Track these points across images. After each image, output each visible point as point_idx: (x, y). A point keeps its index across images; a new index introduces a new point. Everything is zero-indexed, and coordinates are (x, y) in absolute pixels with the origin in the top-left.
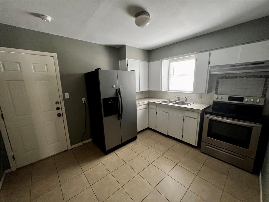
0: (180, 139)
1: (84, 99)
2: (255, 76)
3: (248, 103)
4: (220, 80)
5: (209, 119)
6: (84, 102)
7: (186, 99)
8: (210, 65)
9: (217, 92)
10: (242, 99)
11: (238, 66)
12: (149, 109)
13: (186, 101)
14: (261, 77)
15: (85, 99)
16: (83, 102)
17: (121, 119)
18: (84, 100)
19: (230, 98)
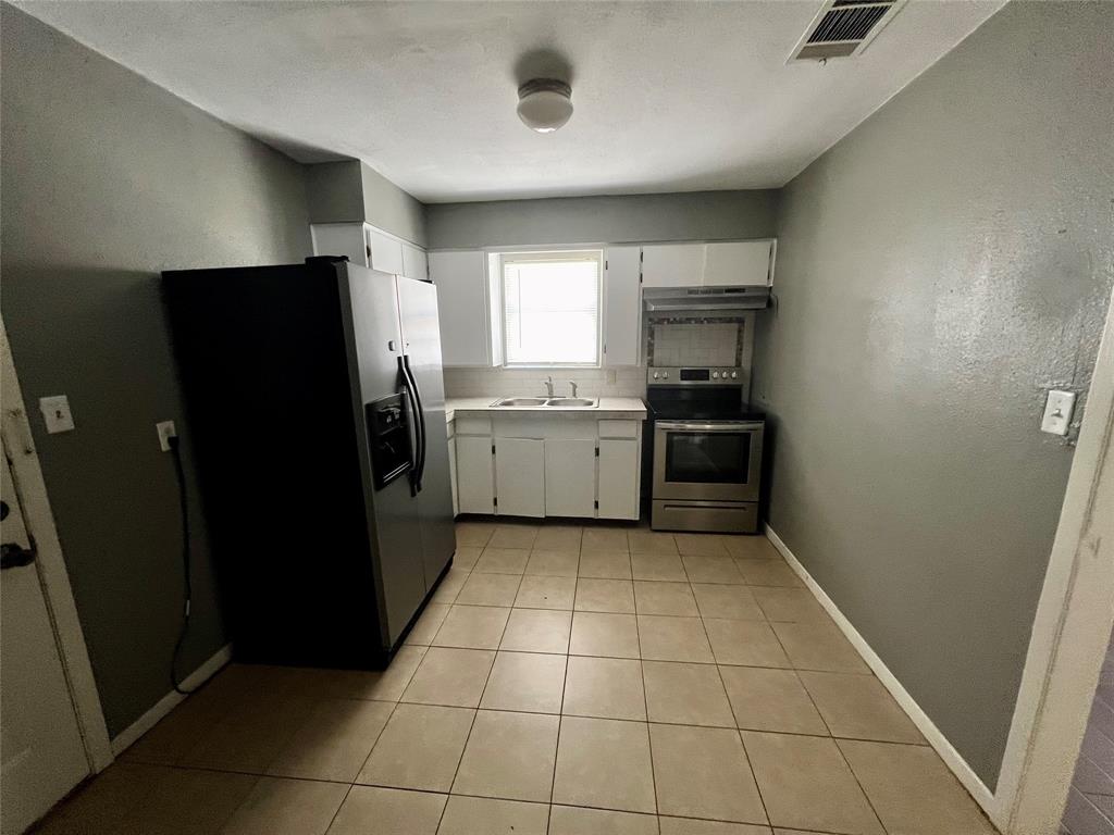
0: (590, 513)
1: (165, 430)
2: (721, 320)
3: (719, 382)
4: (657, 328)
5: (668, 433)
6: (172, 441)
7: (575, 387)
8: (644, 285)
9: (652, 361)
10: (703, 374)
11: (703, 292)
12: (459, 439)
13: (575, 395)
14: (730, 321)
15: (170, 424)
16: (165, 446)
17: (419, 489)
18: (168, 431)
19: (686, 375)
